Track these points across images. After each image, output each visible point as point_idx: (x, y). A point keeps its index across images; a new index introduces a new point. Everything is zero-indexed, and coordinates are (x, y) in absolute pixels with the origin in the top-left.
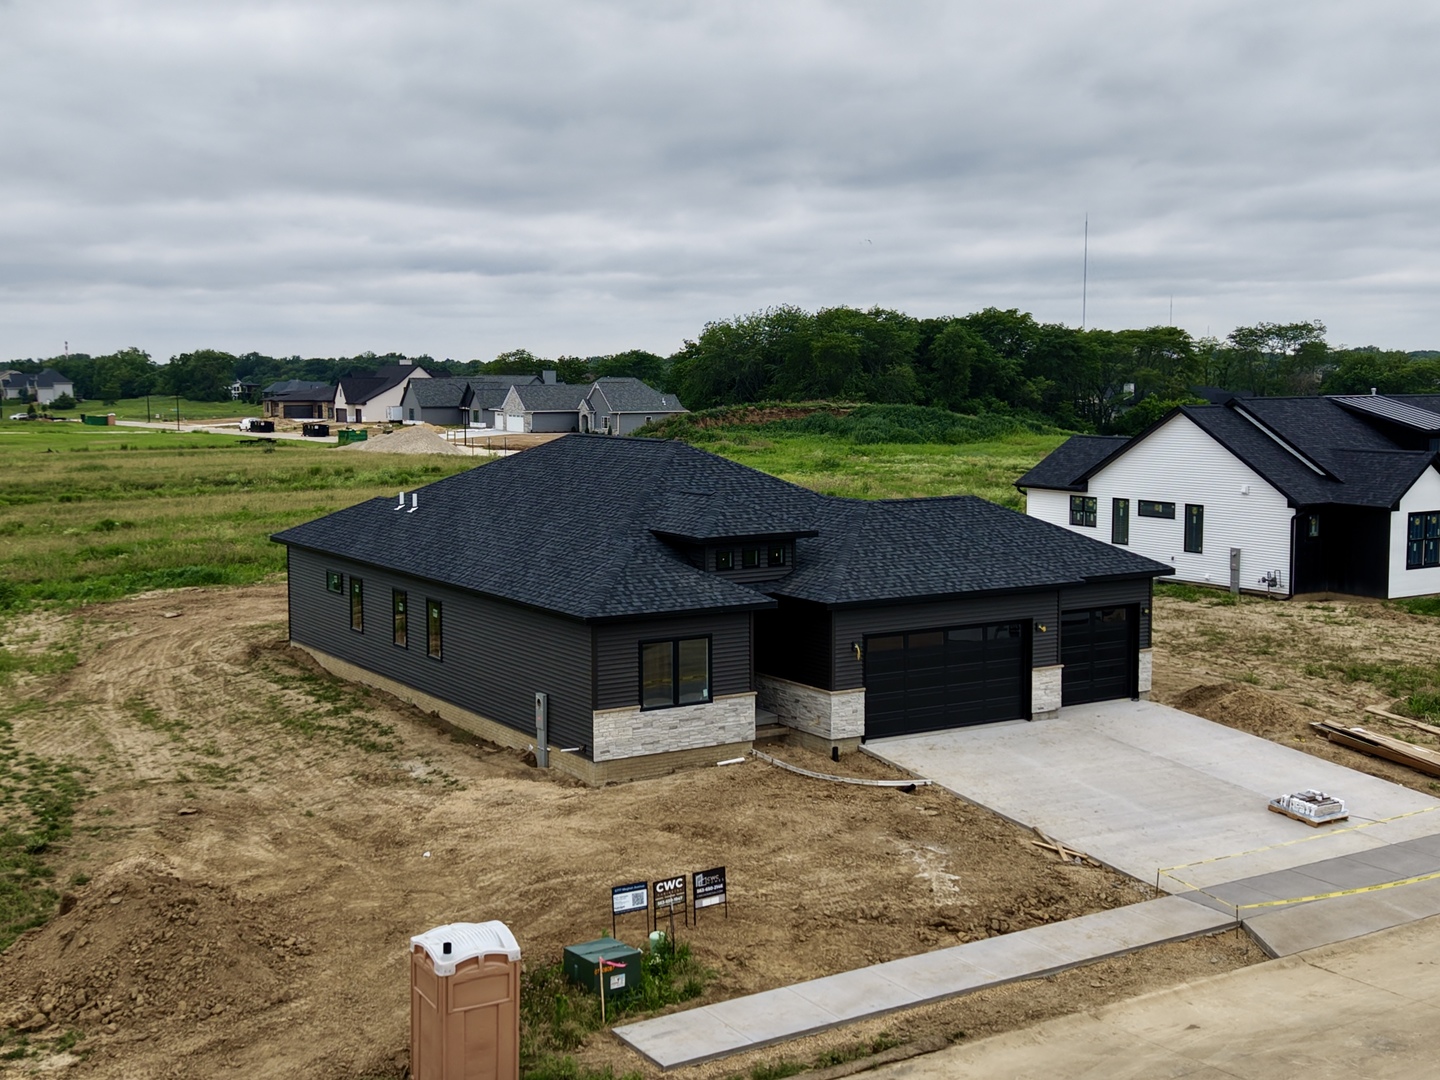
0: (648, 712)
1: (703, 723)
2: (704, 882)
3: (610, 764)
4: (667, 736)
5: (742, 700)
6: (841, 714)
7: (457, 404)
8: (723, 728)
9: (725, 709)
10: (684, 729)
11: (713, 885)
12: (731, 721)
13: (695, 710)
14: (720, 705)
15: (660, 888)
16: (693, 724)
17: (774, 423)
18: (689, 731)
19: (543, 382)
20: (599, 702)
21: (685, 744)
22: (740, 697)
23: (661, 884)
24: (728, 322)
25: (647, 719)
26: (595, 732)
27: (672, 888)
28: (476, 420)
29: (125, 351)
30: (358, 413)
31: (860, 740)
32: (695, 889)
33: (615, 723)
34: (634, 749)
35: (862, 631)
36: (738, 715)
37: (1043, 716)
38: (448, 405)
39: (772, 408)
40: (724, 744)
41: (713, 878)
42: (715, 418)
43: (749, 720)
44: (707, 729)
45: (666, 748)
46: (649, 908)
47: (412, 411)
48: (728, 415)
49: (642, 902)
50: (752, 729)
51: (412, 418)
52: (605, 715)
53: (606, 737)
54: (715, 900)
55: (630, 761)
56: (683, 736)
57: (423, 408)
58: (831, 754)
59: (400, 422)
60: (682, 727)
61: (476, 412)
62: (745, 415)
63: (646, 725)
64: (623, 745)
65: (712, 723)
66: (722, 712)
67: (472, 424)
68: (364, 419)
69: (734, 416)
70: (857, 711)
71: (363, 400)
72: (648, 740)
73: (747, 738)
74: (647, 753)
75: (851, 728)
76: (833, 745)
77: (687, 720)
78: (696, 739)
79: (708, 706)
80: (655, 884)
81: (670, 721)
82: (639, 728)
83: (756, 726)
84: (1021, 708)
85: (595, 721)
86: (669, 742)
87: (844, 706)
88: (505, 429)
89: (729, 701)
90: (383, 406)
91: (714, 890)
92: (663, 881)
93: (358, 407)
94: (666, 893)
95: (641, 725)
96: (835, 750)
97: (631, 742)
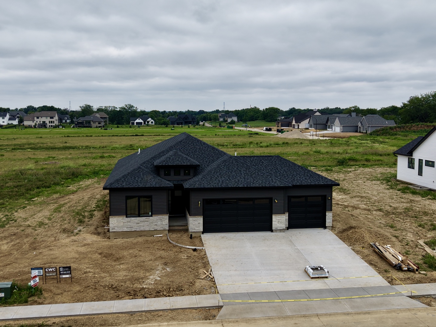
0: (129, 218)
1: (149, 223)
2: (63, 270)
3: (115, 233)
4: (136, 226)
5: (163, 217)
6: (193, 224)
7: (325, 123)
8: (156, 225)
9: (157, 219)
10: (142, 224)
11: (67, 271)
12: (159, 223)
13: (146, 218)
14: (155, 218)
15: (47, 270)
16: (145, 223)
17: (421, 130)
18: (144, 225)
19: (351, 116)
20: (111, 214)
21: (142, 229)
22: (163, 216)
23: (48, 269)
24: (418, 96)
25: (128, 220)
26: (110, 223)
27: (52, 270)
28: (329, 128)
29: (253, 107)
30: (298, 125)
31: (202, 232)
32: (60, 272)
33: (117, 220)
34: (124, 229)
35: (203, 197)
36: (162, 221)
37: (278, 231)
38: (322, 123)
39: (421, 125)
40: (156, 230)
41: (66, 269)
42: (400, 128)
43: (166, 223)
44: (150, 225)
45: (135, 230)
46: (43, 275)
47: (311, 125)
48: (405, 127)
49: (41, 274)
50: (167, 226)
51: (311, 127)
52: (113, 218)
53: (114, 224)
54: (68, 276)
55: (122, 232)
56: (141, 226)
57: (314, 124)
58: (190, 236)
59: (308, 128)
60: (141, 223)
61: (329, 126)
62: (411, 127)
63: (128, 222)
64: (119, 227)
65: (152, 223)
66: (156, 220)
67: (328, 129)
68: (300, 128)
69: (407, 127)
70: (200, 223)
71: (300, 122)
72: (129, 226)
73: (165, 229)
74: (128, 230)
75: (197, 228)
76: (191, 234)
77: (143, 221)
78: (146, 228)
79: (151, 218)
80: (45, 269)
81: (136, 221)
82: (126, 223)
83: (169, 226)
84: (269, 228)
85: (110, 219)
86: (136, 228)
87: (194, 221)
88: (335, 131)
89: (158, 217)
90: (304, 124)
91: (66, 273)
92: (48, 268)
93: (299, 124)
94: (49, 272)
95: (126, 222)
96: (191, 235)
97: (123, 227)
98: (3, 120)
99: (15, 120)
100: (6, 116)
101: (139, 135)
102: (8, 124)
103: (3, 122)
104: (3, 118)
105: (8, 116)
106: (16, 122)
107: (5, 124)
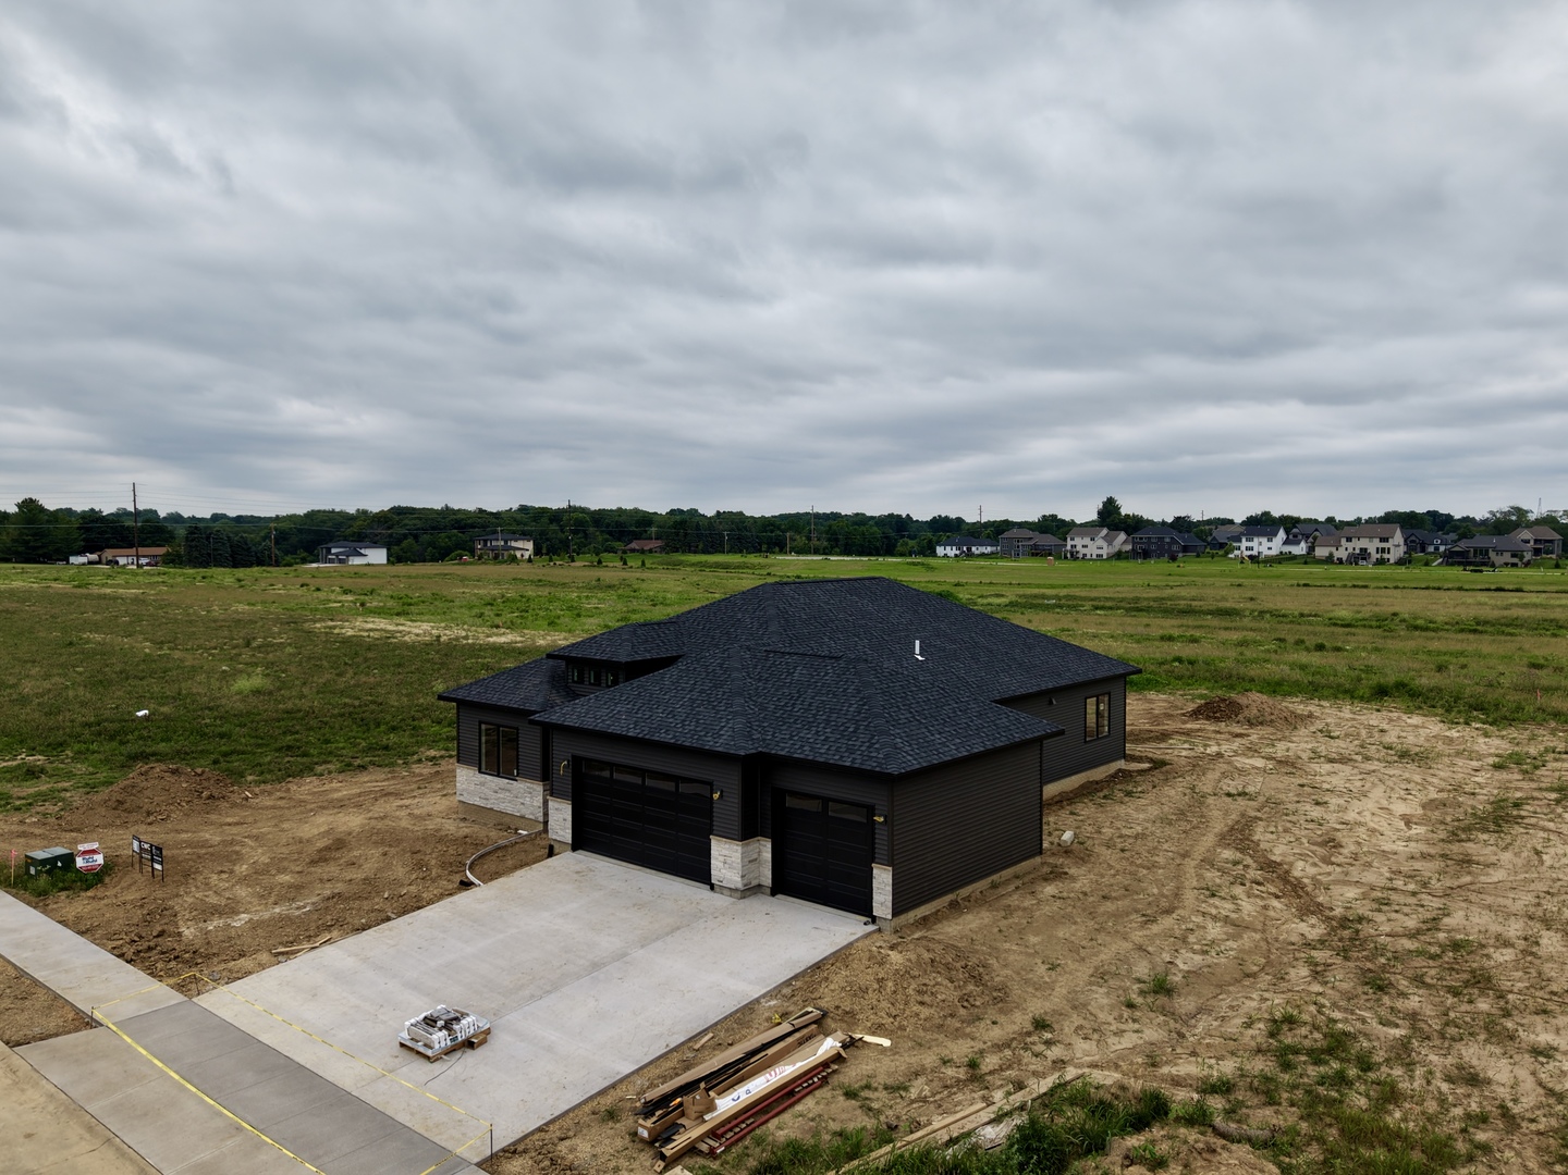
0: (482, 775)
1: (512, 795)
3: (464, 805)
4: (492, 797)
5: (534, 786)
6: (556, 819)
8: (523, 804)
9: (524, 789)
10: (501, 795)
12: (528, 800)
13: (507, 783)
14: (521, 785)
16: (506, 794)
18: (504, 798)
21: (502, 807)
22: (533, 783)
25: (482, 780)
31: (570, 847)
33: (466, 776)
34: (475, 799)
35: (573, 751)
36: (532, 797)
37: (725, 891)
40: (524, 817)
43: (539, 804)
44: (514, 801)
45: (492, 806)
50: (540, 812)
53: (462, 784)
55: (474, 807)
56: (501, 801)
60: (500, 793)
64: (470, 794)
65: (517, 798)
66: (522, 791)
70: (566, 820)
72: (483, 796)
73: (538, 818)
74: (482, 805)
75: (562, 833)
76: (550, 842)
77: (503, 789)
78: (508, 806)
79: (514, 783)
81: (494, 786)
82: (478, 785)
86: (493, 802)
87: (561, 813)
89: (527, 784)
95: (479, 783)
96: (551, 847)
97: (474, 793)
98: (1270, 544)
99: (1298, 543)
100: (1276, 535)
101: (1507, 587)
102: (1281, 553)
103: (1270, 549)
104: (1270, 540)
105: (1282, 535)
106: (1300, 549)
107: (1274, 552)
